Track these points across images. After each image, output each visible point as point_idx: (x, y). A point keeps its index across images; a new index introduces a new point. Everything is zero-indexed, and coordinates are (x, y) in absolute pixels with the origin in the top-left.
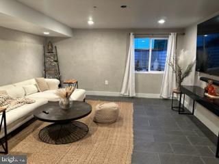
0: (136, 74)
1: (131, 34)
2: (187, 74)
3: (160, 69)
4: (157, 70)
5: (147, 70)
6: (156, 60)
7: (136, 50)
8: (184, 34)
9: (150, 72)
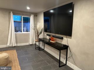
0: (15, 34)
1: (11, 12)
2: (41, 33)
3: (27, 31)
4: (26, 32)
5: (21, 32)
6: (25, 27)
7: (14, 22)
8: (37, 16)
9: (23, 32)
